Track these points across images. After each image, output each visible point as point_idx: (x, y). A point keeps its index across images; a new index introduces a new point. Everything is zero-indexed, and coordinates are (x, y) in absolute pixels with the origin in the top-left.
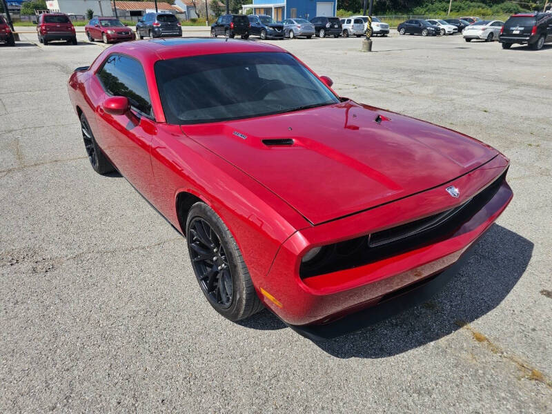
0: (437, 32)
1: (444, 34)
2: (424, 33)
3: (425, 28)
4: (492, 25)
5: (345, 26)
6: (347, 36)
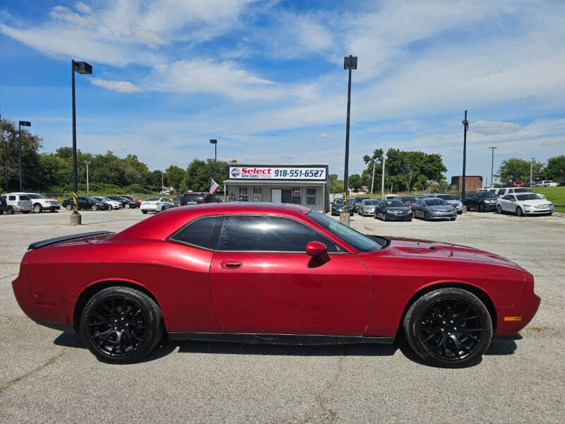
0: (106, 207)
1: (112, 209)
2: (94, 208)
3: (94, 204)
4: (162, 201)
5: (9, 203)
6: (13, 212)
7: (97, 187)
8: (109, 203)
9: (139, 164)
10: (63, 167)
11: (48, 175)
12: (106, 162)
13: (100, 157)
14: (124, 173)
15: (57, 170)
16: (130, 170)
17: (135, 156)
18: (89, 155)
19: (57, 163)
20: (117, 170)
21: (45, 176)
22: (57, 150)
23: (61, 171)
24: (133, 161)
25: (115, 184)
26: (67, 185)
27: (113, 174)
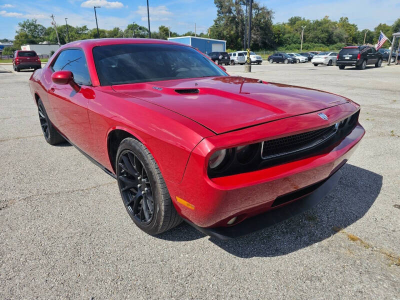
1: (300, 62)
3: (286, 59)
4: (331, 55)
5: (232, 58)
6: (234, 64)
7: (308, 46)
8: (297, 57)
9: (348, 25)
10: (289, 32)
11: (277, 39)
12: (320, 26)
13: (317, 22)
14: (333, 33)
15: (284, 35)
16: (338, 31)
17: (347, 18)
18: (308, 21)
19: (285, 29)
20: (327, 31)
21: (275, 40)
22: (289, 20)
23: (286, 36)
24: (344, 22)
25: (323, 43)
26: (288, 46)
27: (323, 35)
